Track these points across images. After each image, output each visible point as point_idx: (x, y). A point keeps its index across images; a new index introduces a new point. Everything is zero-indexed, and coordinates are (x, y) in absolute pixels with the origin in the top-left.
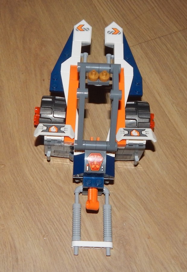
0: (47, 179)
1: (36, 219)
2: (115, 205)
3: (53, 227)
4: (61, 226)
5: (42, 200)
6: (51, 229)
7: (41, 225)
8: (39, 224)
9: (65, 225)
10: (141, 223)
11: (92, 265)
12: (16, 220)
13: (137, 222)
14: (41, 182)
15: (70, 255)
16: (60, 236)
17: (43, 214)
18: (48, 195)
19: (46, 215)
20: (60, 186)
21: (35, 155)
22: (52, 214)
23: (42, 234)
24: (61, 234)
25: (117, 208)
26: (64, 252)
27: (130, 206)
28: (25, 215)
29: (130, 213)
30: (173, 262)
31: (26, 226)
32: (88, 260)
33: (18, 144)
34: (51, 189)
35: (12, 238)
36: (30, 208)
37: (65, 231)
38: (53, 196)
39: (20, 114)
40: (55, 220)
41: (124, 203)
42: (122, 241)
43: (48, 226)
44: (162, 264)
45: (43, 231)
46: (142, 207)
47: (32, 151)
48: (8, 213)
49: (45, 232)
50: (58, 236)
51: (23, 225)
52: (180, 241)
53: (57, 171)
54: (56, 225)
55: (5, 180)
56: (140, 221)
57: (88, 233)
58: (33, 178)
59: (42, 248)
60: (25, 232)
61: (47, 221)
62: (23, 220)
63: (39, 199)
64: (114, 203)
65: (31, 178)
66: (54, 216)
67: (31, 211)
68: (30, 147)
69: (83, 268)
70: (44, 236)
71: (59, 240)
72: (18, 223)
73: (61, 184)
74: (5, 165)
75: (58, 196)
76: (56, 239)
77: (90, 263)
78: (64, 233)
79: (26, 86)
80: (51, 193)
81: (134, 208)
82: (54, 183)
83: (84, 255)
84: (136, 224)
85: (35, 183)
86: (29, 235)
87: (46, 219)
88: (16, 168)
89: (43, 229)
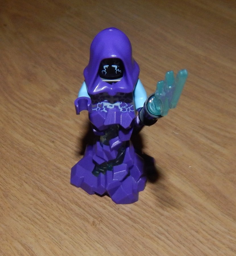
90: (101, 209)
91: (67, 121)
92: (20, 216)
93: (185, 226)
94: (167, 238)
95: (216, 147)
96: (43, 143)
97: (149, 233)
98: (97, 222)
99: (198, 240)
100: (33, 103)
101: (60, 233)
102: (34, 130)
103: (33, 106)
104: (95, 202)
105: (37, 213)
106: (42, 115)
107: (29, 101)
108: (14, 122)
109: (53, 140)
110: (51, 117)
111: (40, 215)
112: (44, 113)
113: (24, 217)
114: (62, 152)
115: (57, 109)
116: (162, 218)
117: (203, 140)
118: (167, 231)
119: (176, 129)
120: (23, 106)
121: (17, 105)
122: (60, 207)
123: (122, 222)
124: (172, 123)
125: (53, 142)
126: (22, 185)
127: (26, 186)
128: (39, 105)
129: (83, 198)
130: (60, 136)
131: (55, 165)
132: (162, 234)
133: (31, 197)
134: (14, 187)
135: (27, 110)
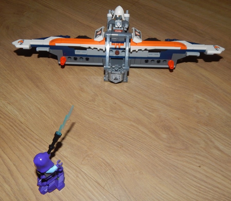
0: (102, 116)
1: (109, 140)
2: (149, 111)
3: (122, 140)
4: (127, 137)
5: (106, 128)
6: (122, 142)
7: (114, 142)
8: (113, 142)
9: (128, 135)
10: (169, 114)
11: (159, 149)
12: (98, 147)
13: (167, 114)
14: (98, 119)
15: (143, 150)
16: (130, 143)
17: (112, 136)
18: (107, 124)
19: (114, 135)
20: (111, 116)
21: (85, 106)
22: (117, 133)
23: (119, 147)
24: (130, 141)
25: (151, 112)
26: (138, 150)
27: (158, 108)
28: (101, 141)
29: (160, 111)
30: (199, 125)
31: (106, 147)
32: (155, 147)
33: (71, 104)
34: (107, 120)
35: (102, 159)
36: (102, 136)
37: (131, 139)
38: (111, 123)
39: (61, 88)
40: (121, 135)
41: (153, 108)
42: (166, 128)
43: (119, 141)
44: (195, 129)
45: (119, 145)
46: (164, 105)
47: (82, 104)
48: (90, 145)
49: (120, 145)
50: (129, 143)
51: (104, 148)
52: (195, 112)
53: (104, 109)
54: (123, 138)
55: (76, 128)
56: (168, 113)
57: (145, 133)
58: (92, 119)
59: (124, 155)
60: (107, 151)
61: (116, 138)
62: (102, 145)
63: (104, 128)
64: (148, 110)
65: (92, 120)
66: (119, 133)
67: (103, 137)
68: (79, 103)
69: (155, 154)
70: (120, 148)
71: (131, 145)
72: (100, 148)
73: (111, 114)
74: (70, 120)
75: (114, 122)
76: (129, 145)
77: (157, 149)
78: (131, 140)
79: (55, 71)
80: (109, 122)
81: (160, 108)
82: (107, 115)
83: (151, 146)
84: (167, 115)
85: (96, 121)
86: (112, 152)
87: (115, 138)
88: (78, 118)
89: (118, 144)
90: (121, 142)
91: (101, 108)
92: (97, 148)
93: (147, 144)
94: (143, 149)
95: (151, 113)
96: (96, 119)
97: (137, 149)
98: (121, 147)
99: (152, 149)
100: (87, 102)
101: (112, 153)
102: (91, 114)
103: (87, 103)
104: (119, 140)
105: (102, 146)
106: (92, 107)
107: (85, 101)
108: (83, 111)
109: (99, 117)
110: (95, 107)
111: (103, 147)
112: (92, 106)
113: (99, 149)
114: (103, 122)
115: (96, 103)
116: (140, 143)
117: (146, 111)
118: (142, 147)
119: (137, 107)
120: (84, 103)
121: (81, 103)
122: (109, 143)
123: (129, 146)
124: (135, 105)
125: (99, 118)
126: (94, 137)
127: (96, 137)
128: (89, 102)
129: (115, 139)
130: (100, 115)
131: (102, 127)
132: (141, 148)
133: (98, 141)
134: (92, 138)
135: (86, 105)
